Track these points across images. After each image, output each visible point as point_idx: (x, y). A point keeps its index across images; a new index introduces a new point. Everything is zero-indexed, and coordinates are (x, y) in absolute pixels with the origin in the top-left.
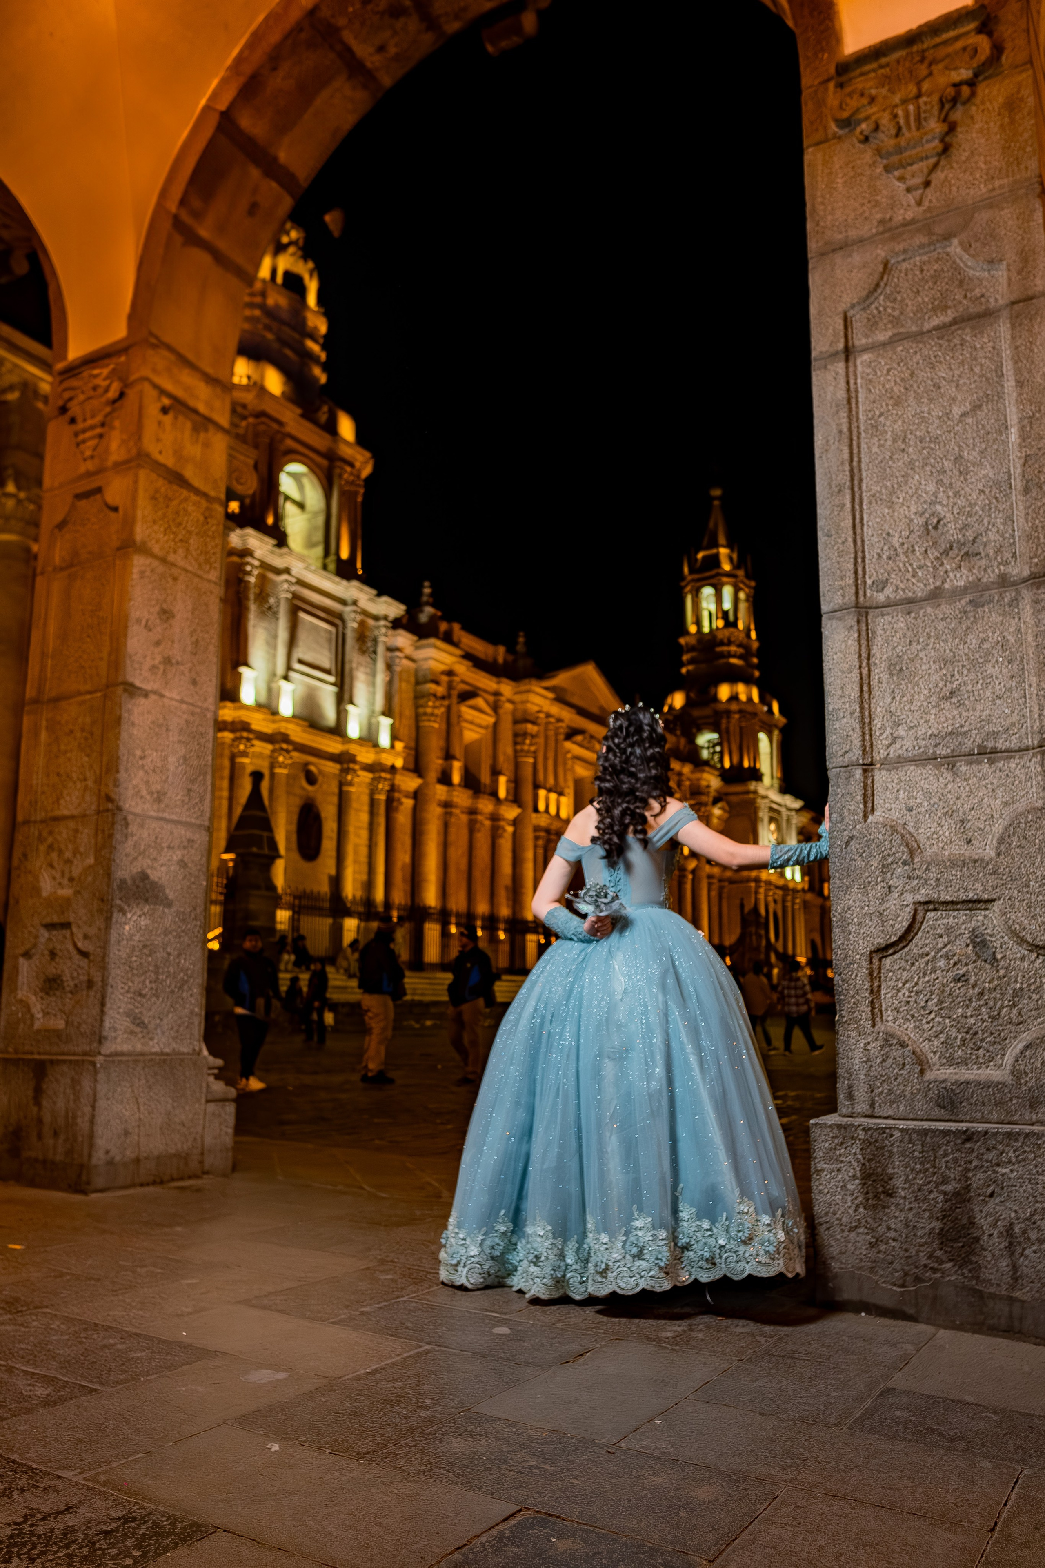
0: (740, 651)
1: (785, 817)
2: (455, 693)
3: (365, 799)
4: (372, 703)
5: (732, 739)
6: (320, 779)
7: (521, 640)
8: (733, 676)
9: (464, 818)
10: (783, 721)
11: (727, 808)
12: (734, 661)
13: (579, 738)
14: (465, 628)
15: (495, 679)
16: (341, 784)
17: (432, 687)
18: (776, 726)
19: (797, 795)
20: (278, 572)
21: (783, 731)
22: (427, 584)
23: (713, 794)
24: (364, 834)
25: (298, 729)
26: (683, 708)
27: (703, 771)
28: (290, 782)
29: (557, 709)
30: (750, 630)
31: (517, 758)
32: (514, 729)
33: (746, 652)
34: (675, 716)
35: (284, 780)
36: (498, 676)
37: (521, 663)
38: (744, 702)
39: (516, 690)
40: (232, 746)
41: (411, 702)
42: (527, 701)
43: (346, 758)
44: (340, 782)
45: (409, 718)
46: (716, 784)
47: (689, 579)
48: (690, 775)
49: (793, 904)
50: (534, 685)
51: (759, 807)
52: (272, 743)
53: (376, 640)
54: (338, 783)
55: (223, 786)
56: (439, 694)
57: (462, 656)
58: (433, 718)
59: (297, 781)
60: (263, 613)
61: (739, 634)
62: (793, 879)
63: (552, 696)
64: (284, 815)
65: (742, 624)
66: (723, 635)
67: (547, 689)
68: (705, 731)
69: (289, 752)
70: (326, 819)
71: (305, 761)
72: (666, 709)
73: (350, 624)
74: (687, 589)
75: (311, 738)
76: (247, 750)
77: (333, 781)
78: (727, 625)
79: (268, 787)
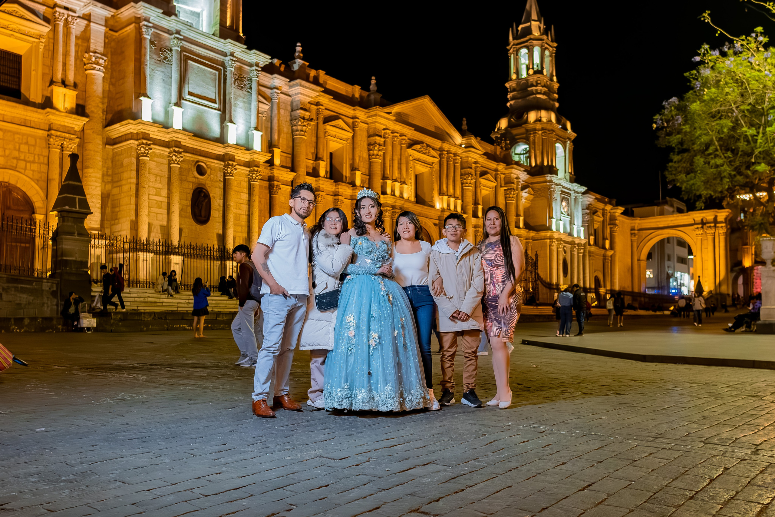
0: (545, 89)
1: (573, 198)
2: (321, 117)
3: (245, 185)
4: (248, 122)
5: (537, 148)
6: (209, 171)
7: (373, 82)
8: (538, 106)
9: (330, 198)
10: (574, 135)
11: (533, 193)
12: (538, 96)
13: (418, 147)
15: (352, 108)
16: (225, 176)
17: (301, 112)
18: (569, 139)
19: (582, 184)
20: (170, 32)
21: (574, 142)
22: (299, 44)
23: (521, 183)
24: (245, 207)
25: (187, 138)
26: (505, 129)
27: (512, 168)
28: (184, 174)
29: (399, 128)
30: (552, 76)
31: (370, 159)
32: (368, 141)
33: (549, 90)
34: (501, 134)
35: (177, 171)
36: (353, 106)
37: (372, 97)
38: (544, 123)
39: (368, 115)
40: (137, 149)
41: (289, 123)
42: (376, 122)
43: (226, 157)
44: (224, 173)
45: (287, 133)
46: (524, 176)
47: (512, 44)
48: (504, 171)
49: (578, 253)
50: (379, 111)
51: (554, 191)
52: (169, 148)
53: (251, 80)
54: (222, 174)
55: (132, 176)
56: (307, 117)
57: (322, 92)
58: (303, 133)
59: (191, 172)
60: (160, 61)
61: (544, 78)
62: (579, 237)
63: (394, 118)
64: (178, 194)
65: (547, 72)
66: (533, 79)
67: (389, 113)
68: (520, 143)
69: (180, 153)
70: (214, 197)
71: (196, 160)
72: (496, 130)
73: (229, 69)
74: (511, 51)
75: (199, 145)
76: (147, 152)
77: (219, 173)
78: (535, 73)
79: (167, 176)
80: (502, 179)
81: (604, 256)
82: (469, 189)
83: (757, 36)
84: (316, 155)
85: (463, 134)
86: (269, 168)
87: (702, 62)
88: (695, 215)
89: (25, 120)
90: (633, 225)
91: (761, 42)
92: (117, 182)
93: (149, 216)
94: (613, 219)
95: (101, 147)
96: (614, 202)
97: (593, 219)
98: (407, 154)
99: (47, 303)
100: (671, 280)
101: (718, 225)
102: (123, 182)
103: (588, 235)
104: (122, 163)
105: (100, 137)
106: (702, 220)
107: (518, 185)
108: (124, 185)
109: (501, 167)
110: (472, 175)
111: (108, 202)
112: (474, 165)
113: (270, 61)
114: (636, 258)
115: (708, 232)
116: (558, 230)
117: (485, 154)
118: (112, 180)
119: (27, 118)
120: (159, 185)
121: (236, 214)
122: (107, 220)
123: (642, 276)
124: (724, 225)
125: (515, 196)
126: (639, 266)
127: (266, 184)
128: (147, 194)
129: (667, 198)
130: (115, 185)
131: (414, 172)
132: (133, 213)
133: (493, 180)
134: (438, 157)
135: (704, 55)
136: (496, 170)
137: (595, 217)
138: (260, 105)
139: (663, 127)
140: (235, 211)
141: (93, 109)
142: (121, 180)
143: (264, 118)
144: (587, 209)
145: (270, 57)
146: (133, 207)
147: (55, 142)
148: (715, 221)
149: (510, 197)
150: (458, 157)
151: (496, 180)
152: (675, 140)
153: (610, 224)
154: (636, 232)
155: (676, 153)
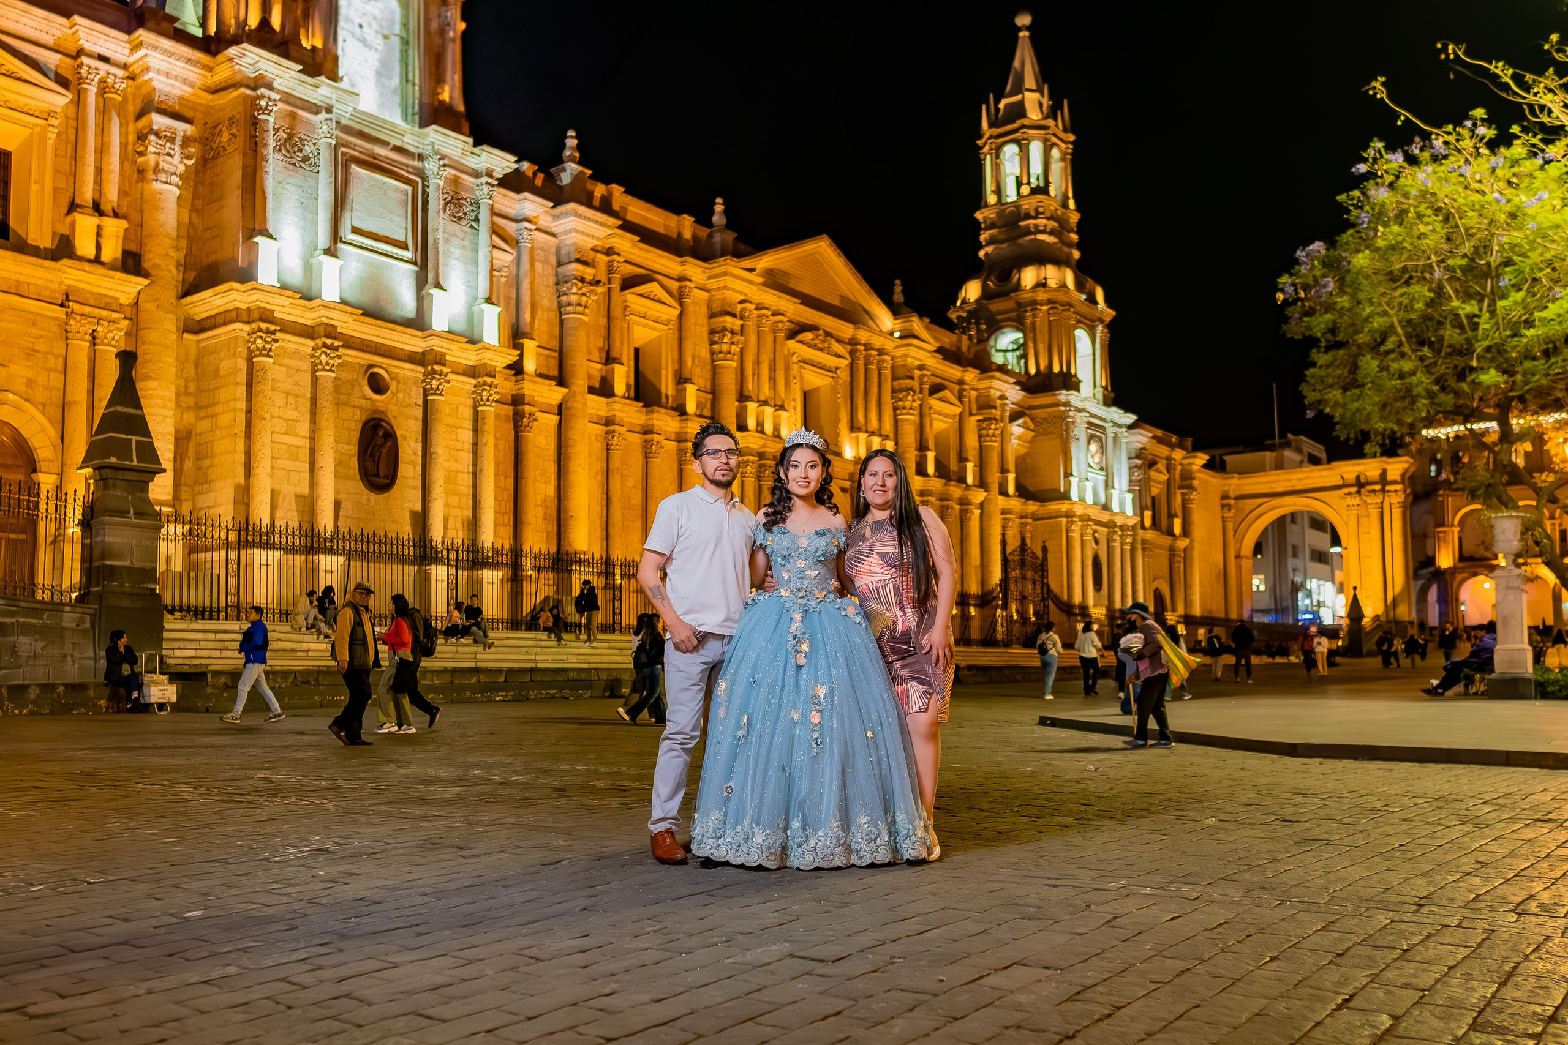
0: (1052, 224)
1: (1111, 435)
2: (617, 278)
3: (467, 412)
4: (472, 286)
5: (1039, 340)
6: (393, 386)
7: (719, 208)
8: (1041, 257)
9: (637, 439)
10: (1110, 314)
11: (1032, 426)
12: (1041, 237)
13: (808, 336)
14: (628, 192)
15: (679, 259)
16: (426, 393)
17: (575, 268)
18: (1101, 321)
19: (1127, 409)
20: (315, 110)
21: (1111, 326)
22: (571, 133)
23: (1010, 407)
24: (467, 458)
25: (346, 318)
26: (977, 301)
27: (993, 377)
28: (344, 390)
29: (772, 299)
30: (1066, 198)
31: (713, 361)
32: (709, 324)
33: (1061, 226)
34: (969, 312)
35: (329, 386)
36: (680, 255)
37: (717, 238)
38: (1054, 290)
39: (710, 273)
40: (249, 341)
41: (552, 290)
42: (724, 287)
43: (430, 357)
44: (425, 390)
45: (549, 310)
46: (1014, 394)
47: (987, 135)
48: (976, 384)
49: (1122, 544)
50: (732, 266)
51: (1073, 423)
52: (313, 338)
53: (477, 203)
54: (421, 391)
55: (238, 395)
56: (588, 278)
57: (619, 227)
58: (580, 309)
59: (356, 388)
60: (294, 164)
61: (1050, 203)
62: (1122, 513)
63: (761, 280)
64: (331, 432)
65: (1056, 190)
66: (1030, 204)
67: (751, 270)
68: (1005, 330)
69: (336, 349)
70: (404, 438)
71: (367, 363)
72: (959, 303)
73: (433, 182)
74: (986, 149)
75: (373, 332)
76: (268, 346)
77: (414, 388)
78: (1035, 191)
79: (308, 395)
80: (973, 400)
81: (1172, 549)
82: (910, 419)
83: (1475, 125)
84: (608, 352)
85: (896, 312)
86: (514, 378)
87: (1371, 175)
88: (1345, 469)
89: (18, 282)
90: (1226, 488)
91: (1483, 138)
92: (207, 407)
93: (272, 475)
94: (1187, 477)
95: (174, 336)
96: (1189, 442)
97: (1149, 478)
98: (786, 352)
99: (72, 656)
100: (1300, 595)
101: (1388, 488)
102: (219, 408)
103: (1140, 508)
104: (217, 370)
105: (172, 317)
106: (1358, 477)
107: (1003, 411)
108: (223, 413)
109: (971, 375)
110: (914, 391)
111: (188, 447)
112: (917, 373)
113: (515, 166)
114: (1232, 554)
115: (1369, 501)
116: (1082, 500)
117: (939, 350)
118: (196, 404)
119: (22, 278)
120: (293, 415)
121: (449, 471)
122: (186, 485)
123: (1244, 588)
124: (1399, 487)
125: (998, 432)
126: (1239, 568)
127: (508, 410)
128: (269, 433)
129: (1290, 436)
130: (202, 413)
131: (802, 387)
132: (241, 469)
133: (956, 402)
134: (847, 356)
135: (1375, 160)
136: (961, 382)
137: (1153, 474)
138: (496, 252)
139: (1298, 299)
140: (446, 464)
141: (157, 261)
142: (214, 404)
143: (503, 280)
144: (1138, 457)
145: (515, 159)
146: (241, 457)
147: (81, 327)
148: (1383, 480)
149: (988, 436)
150: (886, 357)
151: (960, 399)
152: (1319, 324)
153: (1181, 487)
154: (1232, 502)
155: (1323, 349)
